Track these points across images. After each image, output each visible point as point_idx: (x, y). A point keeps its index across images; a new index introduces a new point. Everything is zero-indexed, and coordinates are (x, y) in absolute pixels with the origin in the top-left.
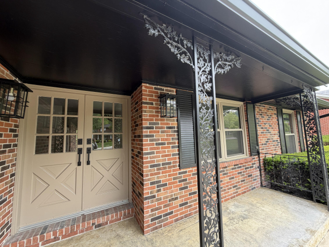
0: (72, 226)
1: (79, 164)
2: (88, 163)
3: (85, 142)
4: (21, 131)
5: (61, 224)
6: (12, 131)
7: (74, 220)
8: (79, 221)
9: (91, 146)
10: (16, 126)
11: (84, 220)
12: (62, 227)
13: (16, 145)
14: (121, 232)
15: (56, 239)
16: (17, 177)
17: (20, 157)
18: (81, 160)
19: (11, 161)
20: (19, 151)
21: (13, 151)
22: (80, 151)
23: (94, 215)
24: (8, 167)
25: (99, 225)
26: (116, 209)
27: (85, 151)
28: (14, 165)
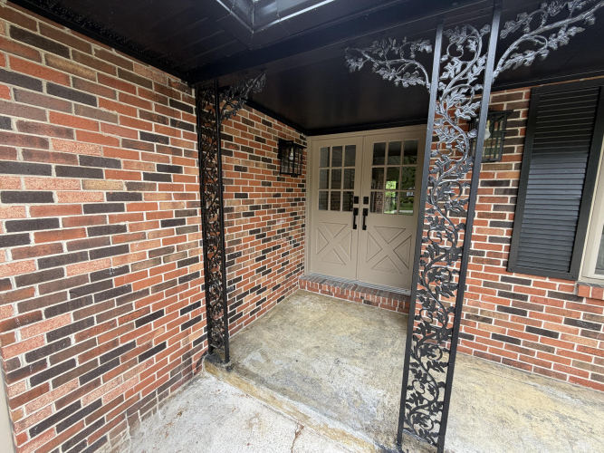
0: (343, 289)
1: (355, 227)
2: (364, 228)
3: (361, 200)
4: (307, 187)
5: (335, 283)
6: (300, 186)
7: (346, 285)
8: (350, 287)
9: (368, 206)
10: (304, 181)
11: (354, 289)
12: (335, 285)
13: (304, 199)
14: (387, 321)
15: (330, 293)
16: (306, 228)
17: (308, 210)
18: (357, 223)
19: (301, 213)
20: (307, 204)
21: (302, 204)
22: (356, 212)
23: (365, 290)
24: (299, 218)
25: (368, 302)
26: (392, 295)
27: (361, 212)
28: (304, 217)
